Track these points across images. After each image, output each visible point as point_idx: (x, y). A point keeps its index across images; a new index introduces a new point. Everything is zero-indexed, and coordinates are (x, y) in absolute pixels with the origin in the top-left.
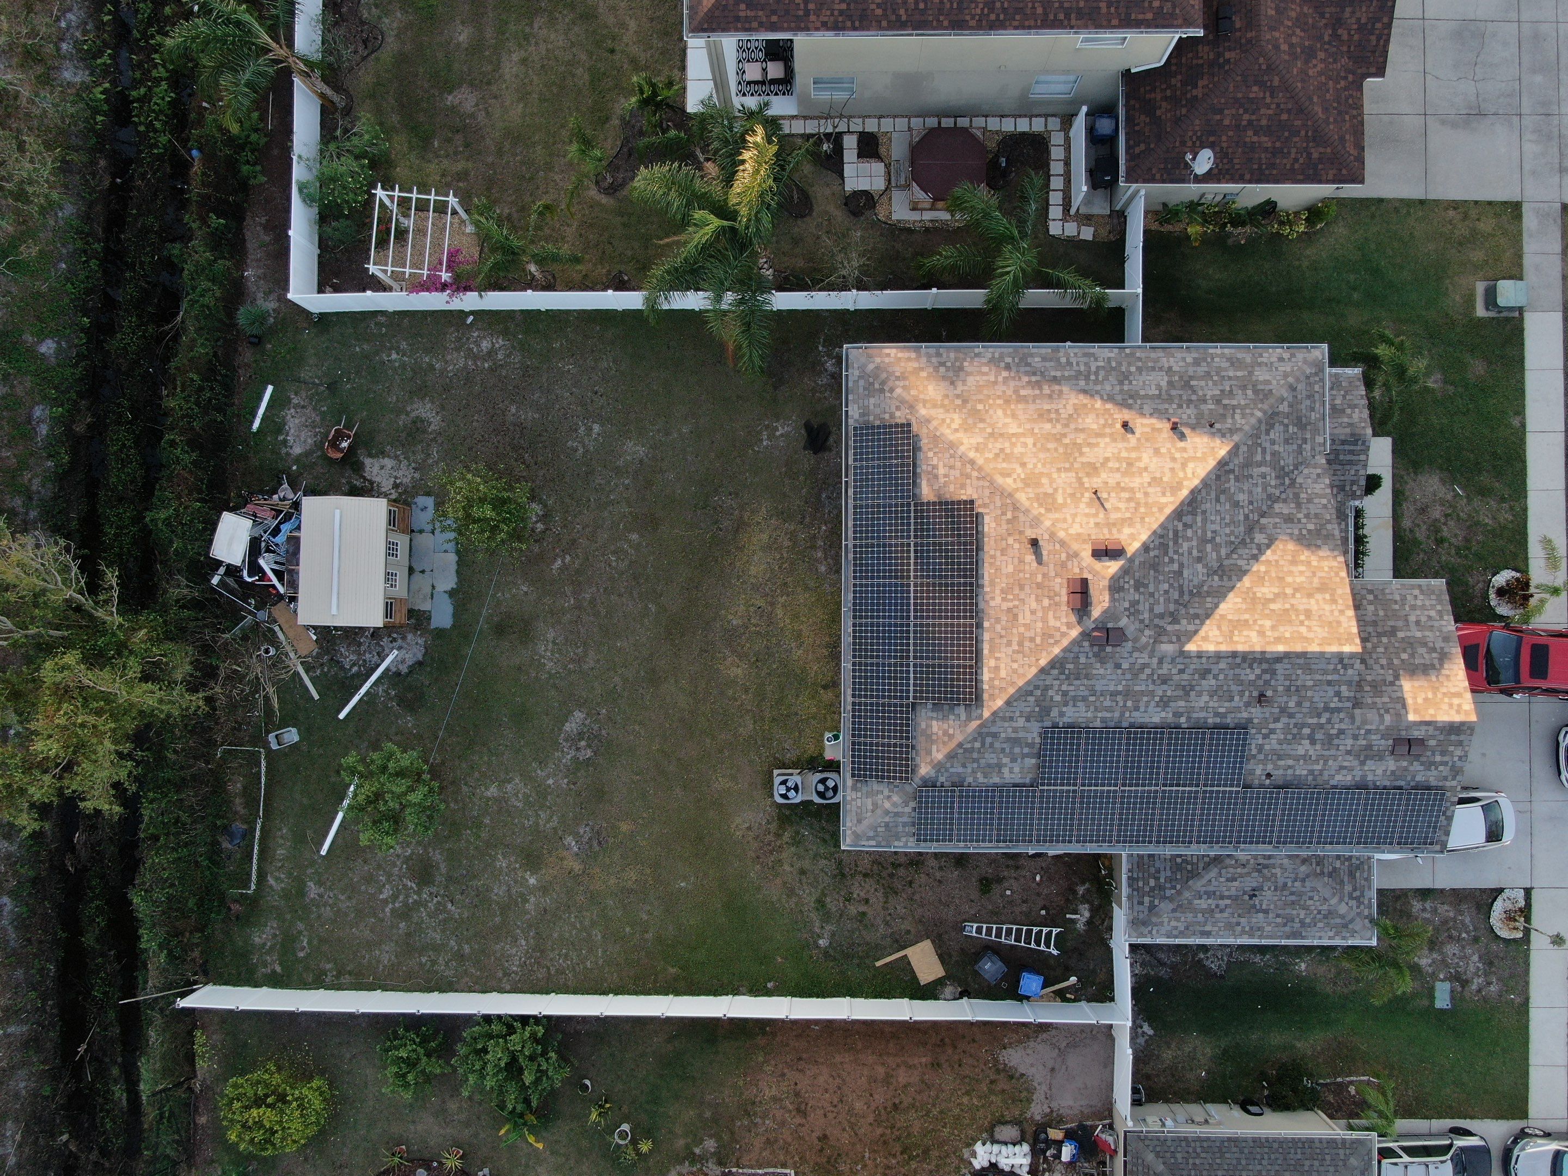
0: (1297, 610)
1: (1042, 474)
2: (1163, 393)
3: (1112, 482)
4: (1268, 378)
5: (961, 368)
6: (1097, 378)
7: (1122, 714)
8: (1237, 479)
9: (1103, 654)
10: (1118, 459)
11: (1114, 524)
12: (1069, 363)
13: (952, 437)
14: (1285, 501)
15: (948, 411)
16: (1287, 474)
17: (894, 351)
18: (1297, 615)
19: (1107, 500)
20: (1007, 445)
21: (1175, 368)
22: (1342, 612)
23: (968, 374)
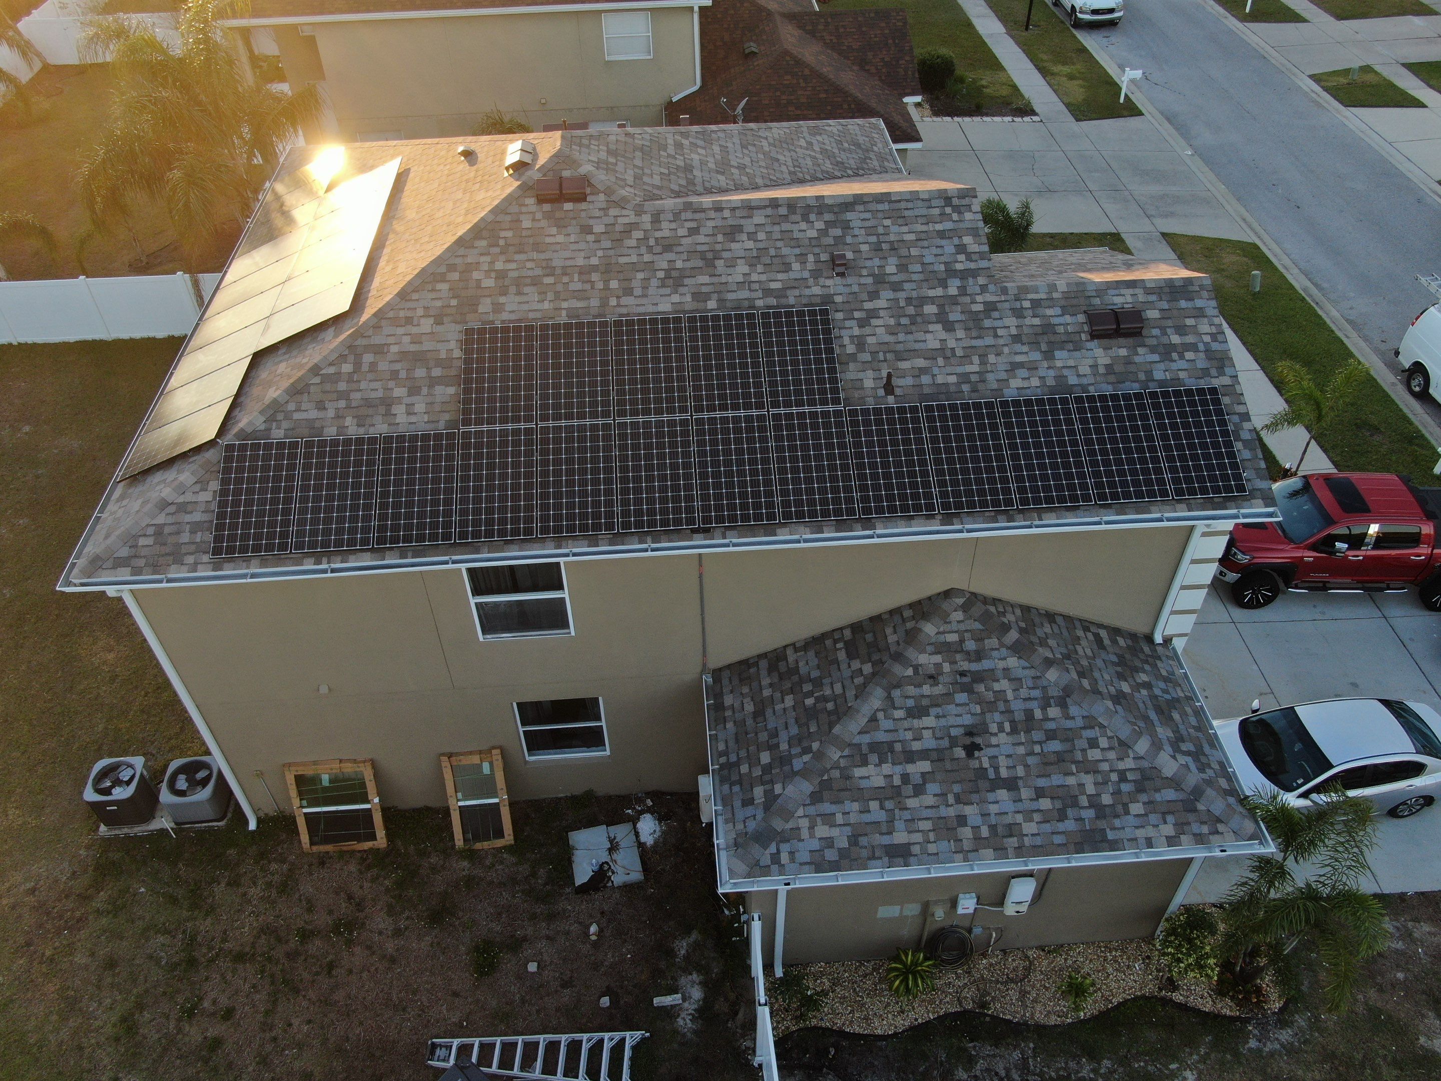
7: (604, 303)
9: (558, 215)
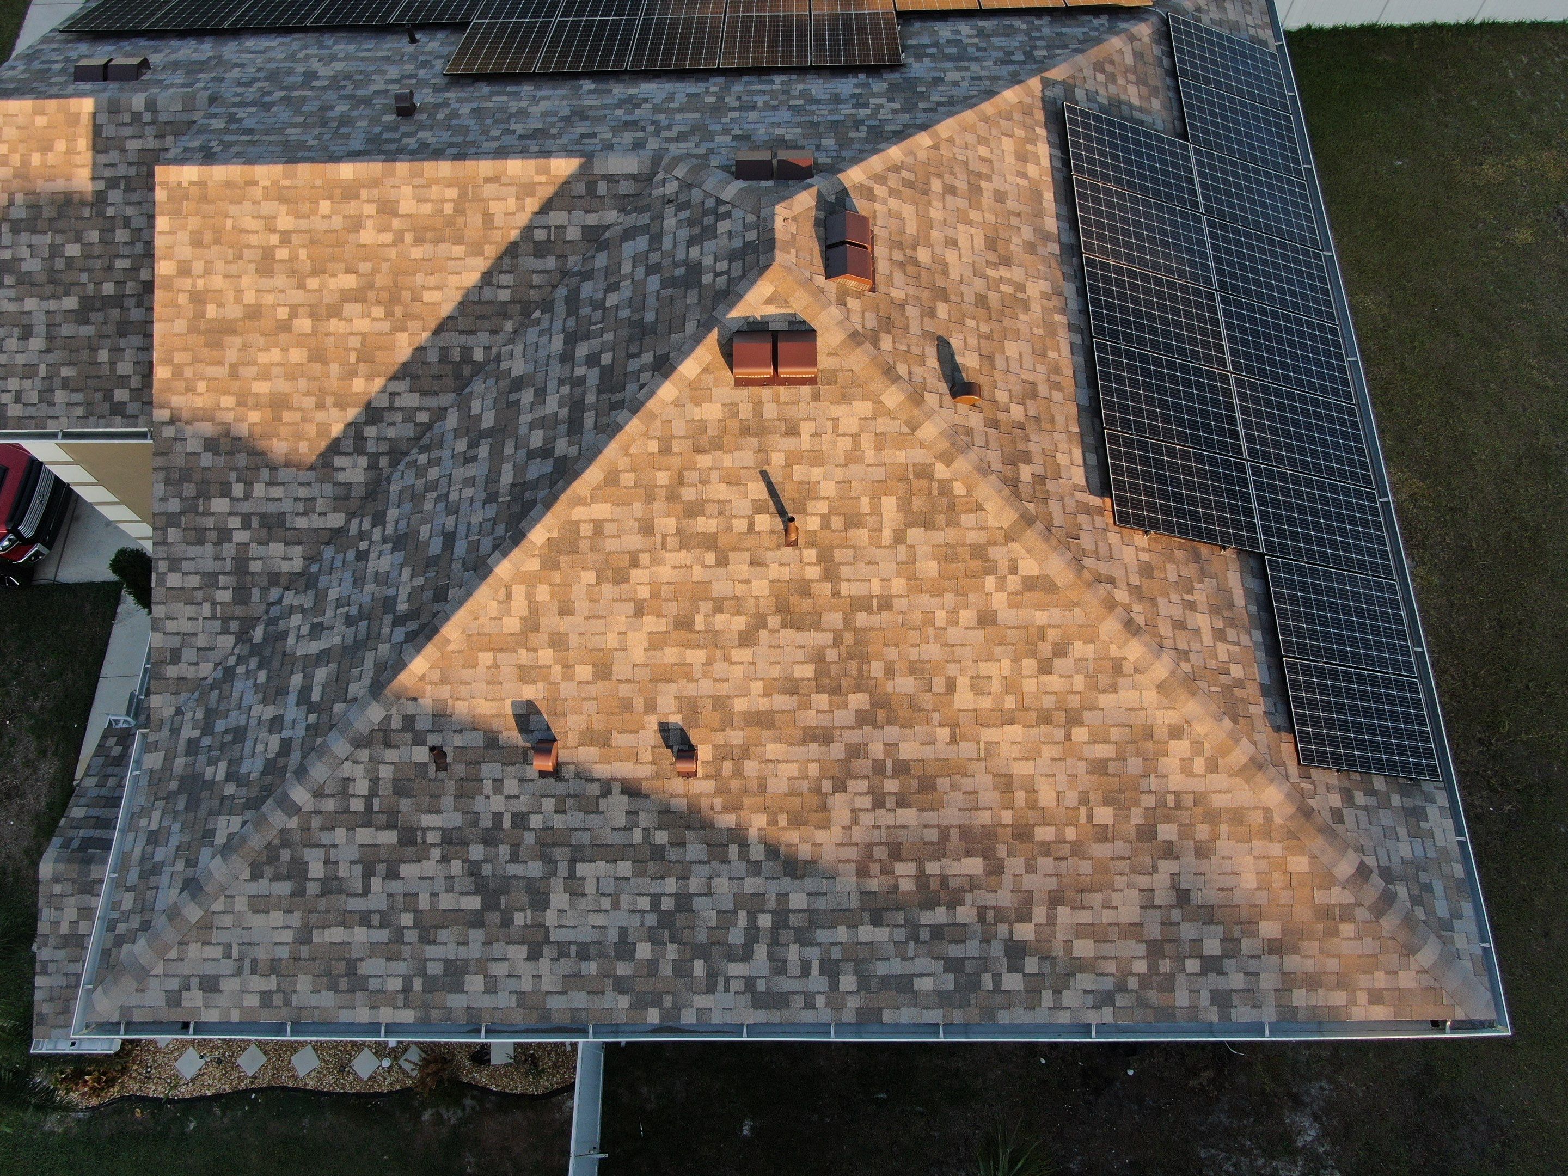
0: (293, 273)
1: (937, 593)
2: (563, 868)
3: (739, 565)
4: (257, 920)
5: (1155, 950)
6: (752, 917)
7: (725, 88)
8: (389, 604)
10: (714, 639)
11: (745, 431)
12: (831, 970)
13: (1191, 707)
14: (274, 579)
15: (1200, 799)
16: (256, 650)
17: (1358, 1014)
18: (293, 258)
19: (759, 509)
20: (1029, 686)
21: (518, 952)
22: (184, 270)
23: (1134, 930)
